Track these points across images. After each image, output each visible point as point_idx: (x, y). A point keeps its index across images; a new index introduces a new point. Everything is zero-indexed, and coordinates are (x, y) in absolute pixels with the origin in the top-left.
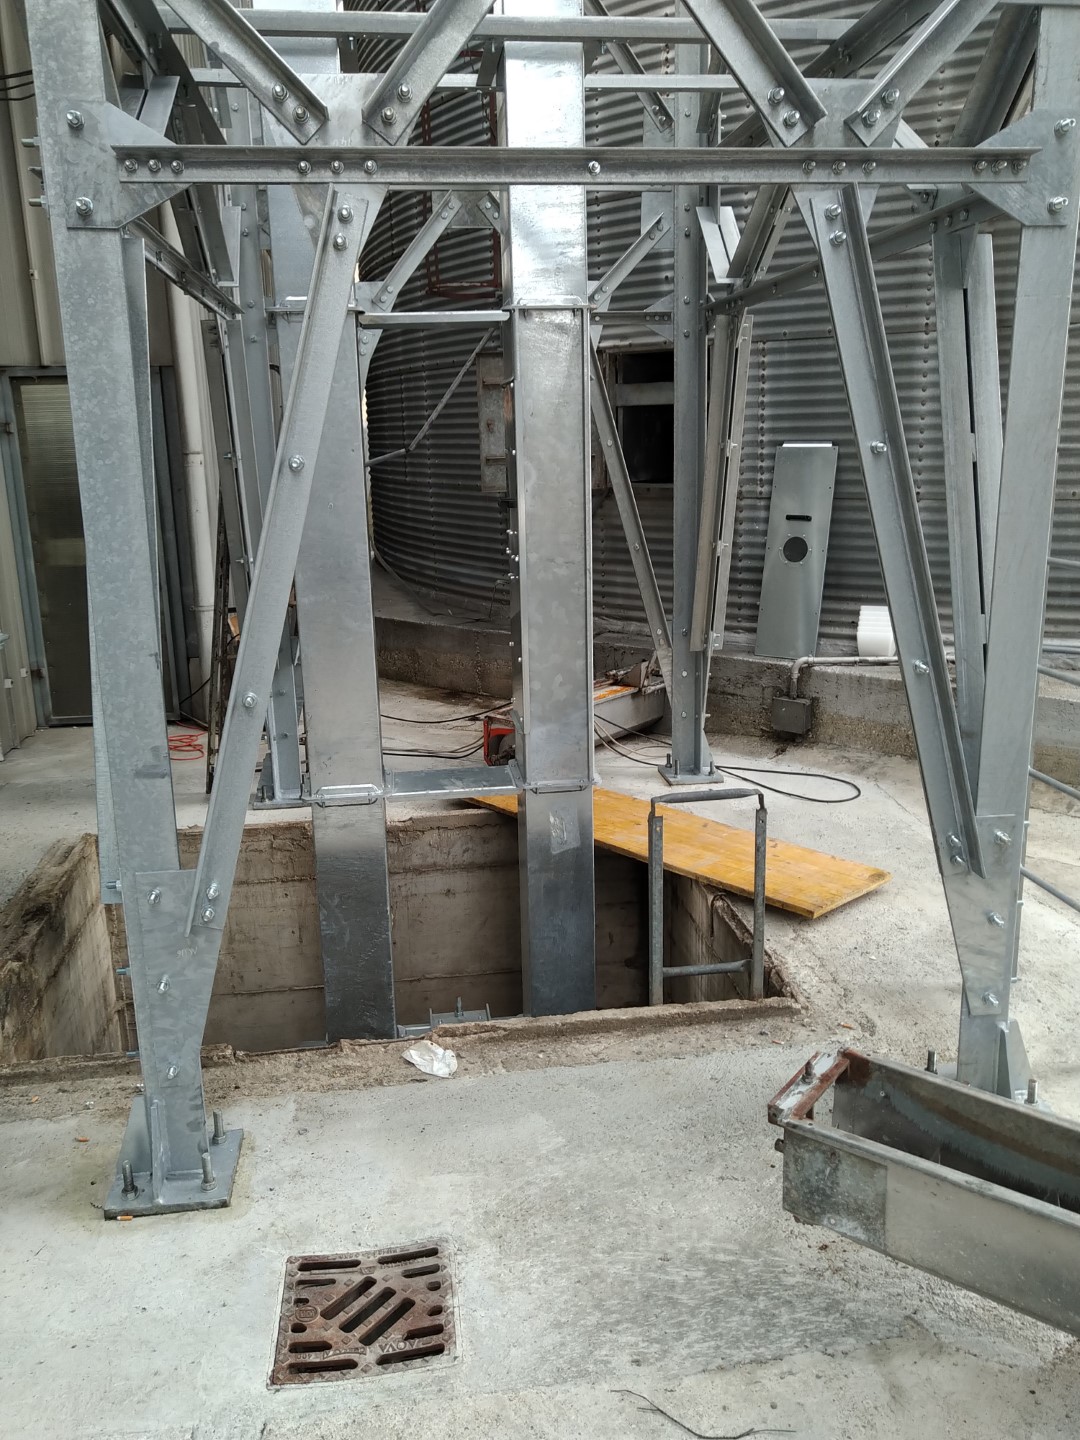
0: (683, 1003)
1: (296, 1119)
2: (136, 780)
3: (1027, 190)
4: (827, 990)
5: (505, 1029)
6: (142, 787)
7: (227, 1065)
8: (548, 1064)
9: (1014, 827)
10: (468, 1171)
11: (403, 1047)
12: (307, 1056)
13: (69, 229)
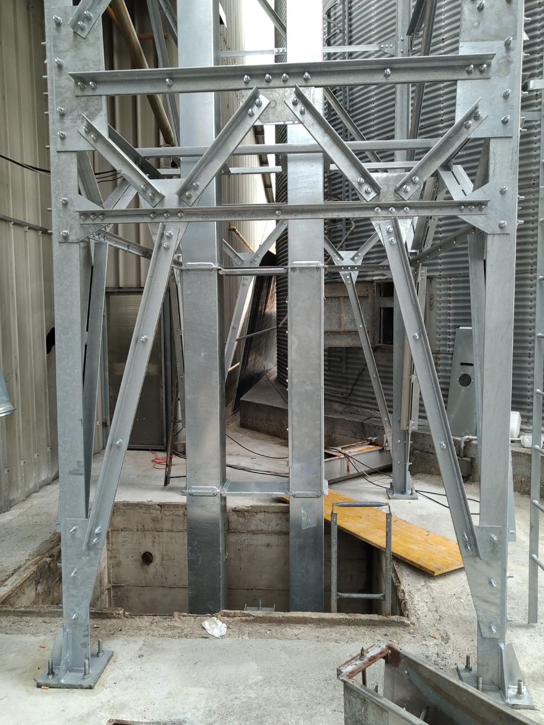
0: (347, 613)
1: (140, 649)
2: (70, 476)
3: (487, 217)
4: (430, 615)
5: (253, 616)
6: (72, 479)
7: (120, 618)
8: (271, 637)
9: (501, 533)
10: (209, 687)
11: (203, 619)
12: (157, 618)
13: (60, 242)
